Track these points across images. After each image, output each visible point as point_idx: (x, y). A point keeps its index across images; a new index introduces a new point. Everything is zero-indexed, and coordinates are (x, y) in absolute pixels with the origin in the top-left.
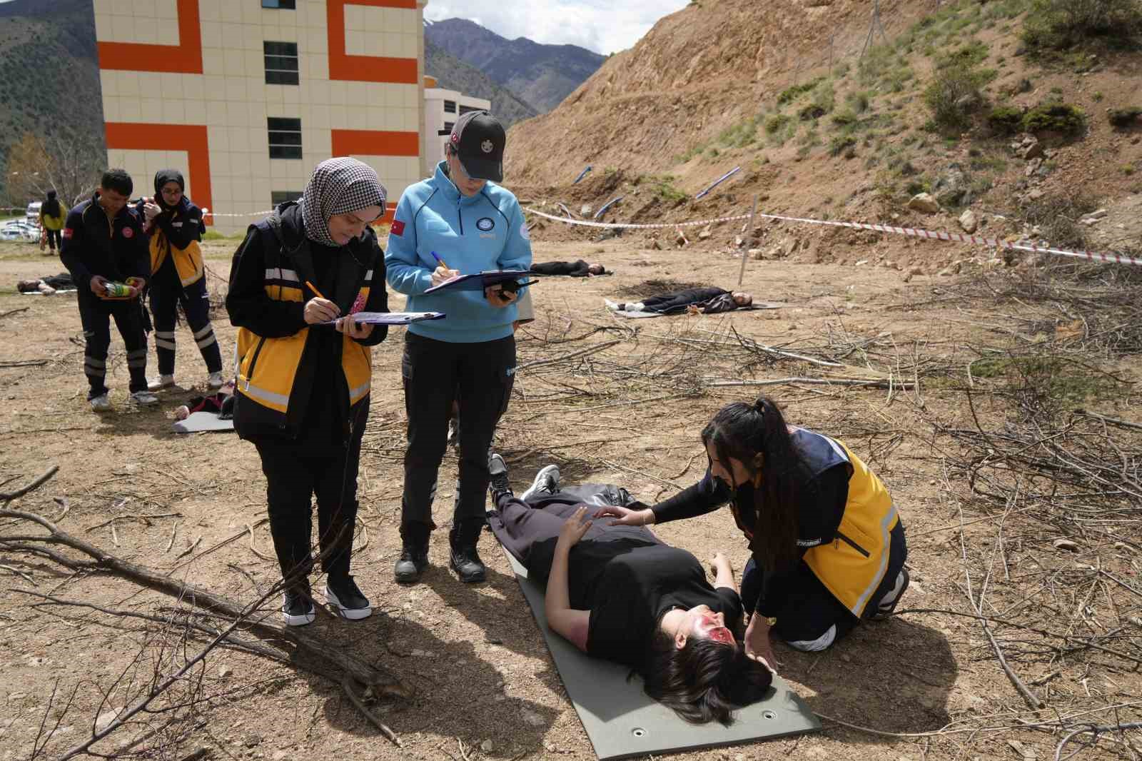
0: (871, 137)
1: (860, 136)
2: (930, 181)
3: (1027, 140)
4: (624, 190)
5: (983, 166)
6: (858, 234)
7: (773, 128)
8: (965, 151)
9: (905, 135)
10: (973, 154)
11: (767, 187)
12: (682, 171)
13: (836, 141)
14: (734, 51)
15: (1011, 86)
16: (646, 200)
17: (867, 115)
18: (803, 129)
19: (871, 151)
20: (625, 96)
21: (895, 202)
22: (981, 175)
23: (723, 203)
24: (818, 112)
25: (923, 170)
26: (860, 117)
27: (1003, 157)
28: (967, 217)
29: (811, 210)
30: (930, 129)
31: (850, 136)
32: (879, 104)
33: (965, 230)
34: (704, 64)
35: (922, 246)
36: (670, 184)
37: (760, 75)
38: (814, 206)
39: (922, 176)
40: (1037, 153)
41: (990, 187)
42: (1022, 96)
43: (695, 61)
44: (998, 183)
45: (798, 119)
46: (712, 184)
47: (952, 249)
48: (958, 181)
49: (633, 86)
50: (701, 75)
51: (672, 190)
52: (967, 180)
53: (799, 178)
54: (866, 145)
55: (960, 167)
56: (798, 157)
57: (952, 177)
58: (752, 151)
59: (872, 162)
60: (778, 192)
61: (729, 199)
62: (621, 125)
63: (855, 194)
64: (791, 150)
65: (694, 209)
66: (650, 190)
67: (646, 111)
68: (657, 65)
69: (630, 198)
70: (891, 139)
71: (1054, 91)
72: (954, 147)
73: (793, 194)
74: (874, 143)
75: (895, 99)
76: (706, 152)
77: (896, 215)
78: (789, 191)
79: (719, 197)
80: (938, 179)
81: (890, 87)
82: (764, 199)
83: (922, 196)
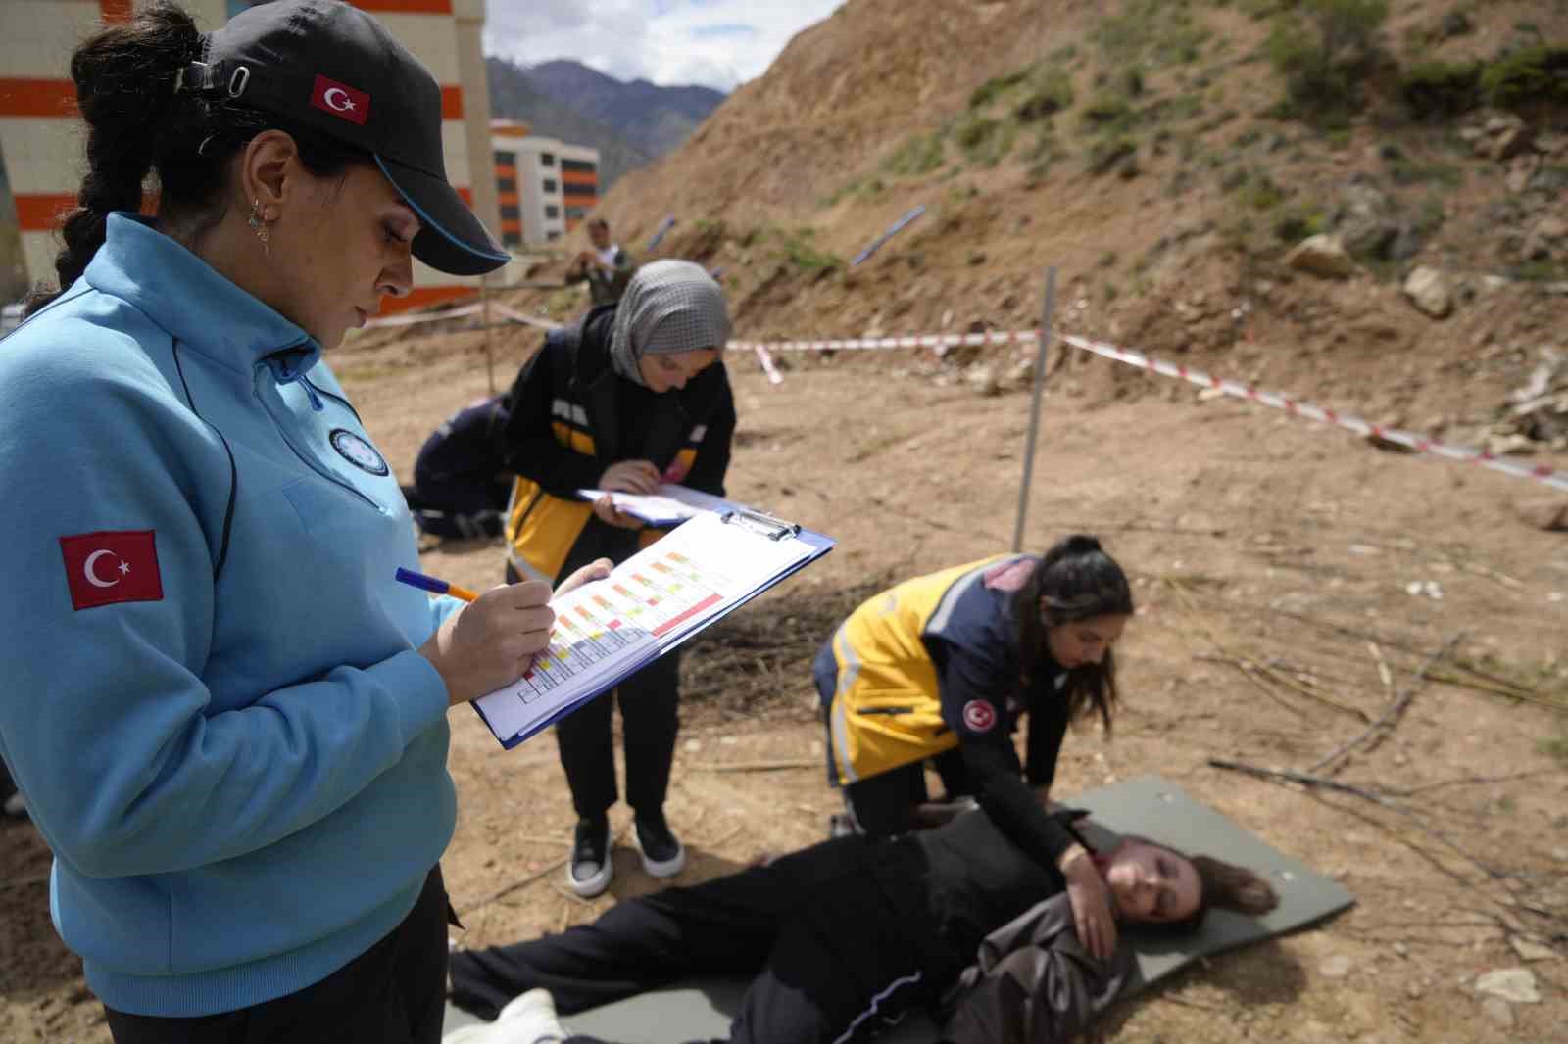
0: (1165, 137)
1: (1142, 138)
2: (1317, 211)
3: (1495, 122)
4: (727, 256)
5: (1419, 176)
6: (1192, 329)
7: (973, 139)
8: (1371, 152)
9: (1234, 128)
10: (1389, 154)
11: (981, 237)
12: (827, 219)
13: (1097, 149)
14: (889, 67)
15: (1427, 26)
16: (765, 273)
17: (1145, 103)
18: (1029, 137)
19: (1170, 163)
20: (754, 130)
21: (1257, 256)
22: (1416, 196)
23: (901, 271)
24: (1049, 106)
25: (1295, 192)
26: (1136, 106)
27: (1451, 157)
28: (1424, 282)
29: (1077, 280)
30: (1283, 114)
31: (1125, 138)
32: (1161, 81)
33: (1425, 312)
34: (853, 84)
35: (1341, 350)
36: (807, 242)
37: (924, 94)
38: (1080, 270)
39: (1296, 202)
40: (1521, 146)
41: (1443, 219)
42: (1458, 43)
43: (839, 83)
44: (1458, 208)
45: (1014, 121)
46: (877, 238)
47: (1410, 355)
48: (1376, 209)
49: (764, 119)
50: (848, 99)
51: (808, 251)
52: (1392, 206)
53: (1037, 220)
54: (1158, 152)
55: (1373, 182)
56: (1028, 183)
57: (1363, 202)
58: (941, 180)
59: (1180, 184)
60: (1001, 246)
61: (913, 263)
62: (750, 168)
63: (1163, 245)
64: (1012, 172)
65: (851, 285)
66: (770, 255)
67: (782, 148)
68: (793, 91)
69: (736, 270)
70: (1207, 138)
71: (1522, 27)
72: (1345, 145)
73: (1030, 251)
74: (1174, 150)
75: (1193, 71)
76: (864, 188)
77: (1265, 286)
78: (1023, 244)
79: (892, 261)
80: (1333, 208)
81: (1176, 54)
82: (978, 261)
83: (1318, 243)
